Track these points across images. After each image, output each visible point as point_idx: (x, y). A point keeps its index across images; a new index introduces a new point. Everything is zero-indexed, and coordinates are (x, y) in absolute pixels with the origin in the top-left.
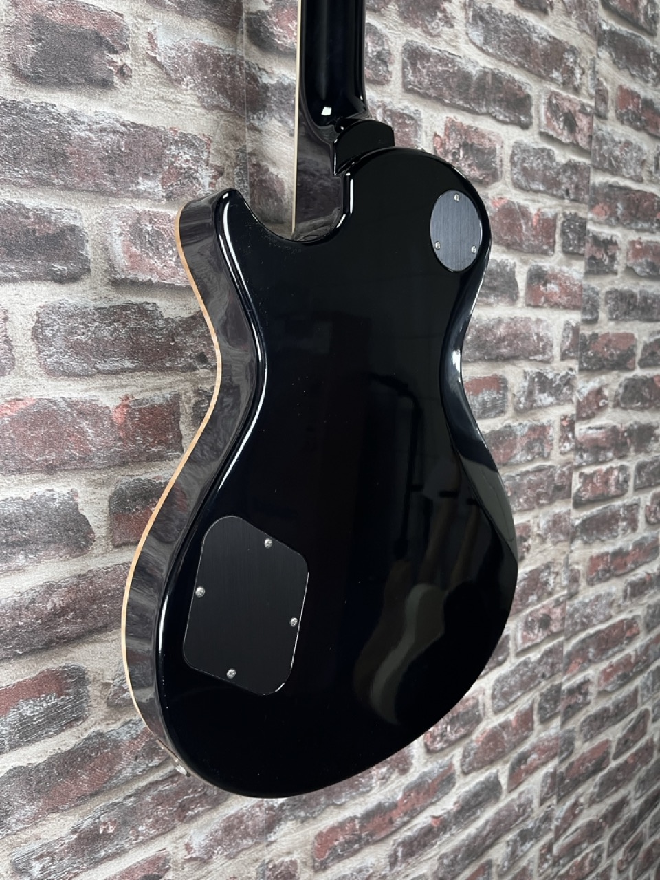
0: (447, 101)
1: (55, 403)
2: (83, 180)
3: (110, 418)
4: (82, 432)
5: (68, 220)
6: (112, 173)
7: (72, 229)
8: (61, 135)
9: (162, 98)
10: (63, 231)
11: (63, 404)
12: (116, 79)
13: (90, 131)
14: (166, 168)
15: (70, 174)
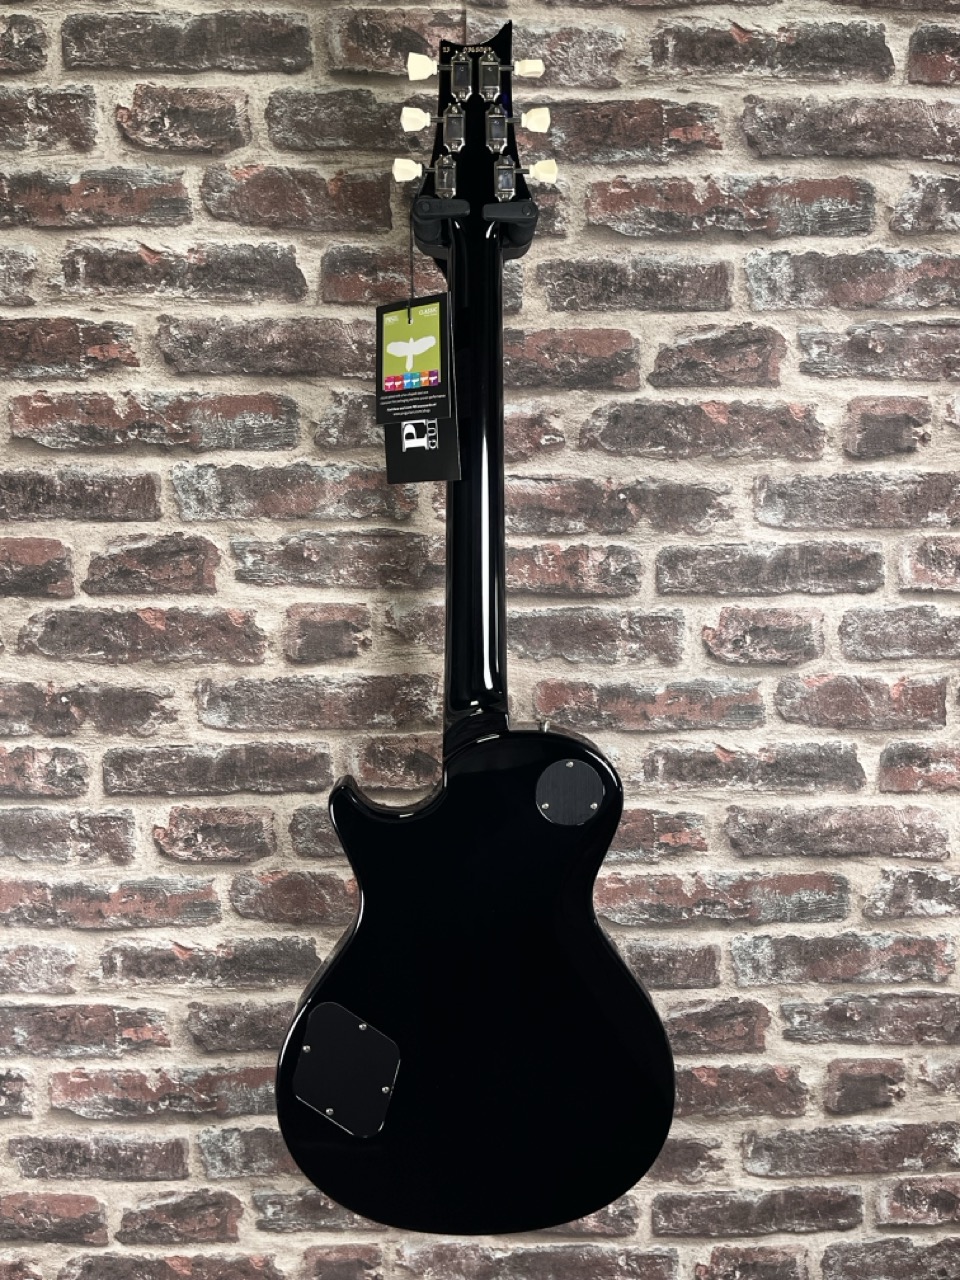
0: (722, 593)
1: (303, 875)
2: (331, 721)
3: (344, 888)
4: (322, 897)
5: (320, 750)
6: (354, 713)
7: (322, 755)
8: (317, 694)
9: (396, 655)
10: (315, 758)
11: (308, 876)
12: (359, 650)
13: (340, 688)
14: (397, 704)
15: (321, 719)
